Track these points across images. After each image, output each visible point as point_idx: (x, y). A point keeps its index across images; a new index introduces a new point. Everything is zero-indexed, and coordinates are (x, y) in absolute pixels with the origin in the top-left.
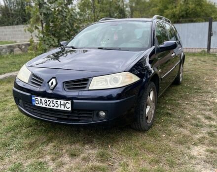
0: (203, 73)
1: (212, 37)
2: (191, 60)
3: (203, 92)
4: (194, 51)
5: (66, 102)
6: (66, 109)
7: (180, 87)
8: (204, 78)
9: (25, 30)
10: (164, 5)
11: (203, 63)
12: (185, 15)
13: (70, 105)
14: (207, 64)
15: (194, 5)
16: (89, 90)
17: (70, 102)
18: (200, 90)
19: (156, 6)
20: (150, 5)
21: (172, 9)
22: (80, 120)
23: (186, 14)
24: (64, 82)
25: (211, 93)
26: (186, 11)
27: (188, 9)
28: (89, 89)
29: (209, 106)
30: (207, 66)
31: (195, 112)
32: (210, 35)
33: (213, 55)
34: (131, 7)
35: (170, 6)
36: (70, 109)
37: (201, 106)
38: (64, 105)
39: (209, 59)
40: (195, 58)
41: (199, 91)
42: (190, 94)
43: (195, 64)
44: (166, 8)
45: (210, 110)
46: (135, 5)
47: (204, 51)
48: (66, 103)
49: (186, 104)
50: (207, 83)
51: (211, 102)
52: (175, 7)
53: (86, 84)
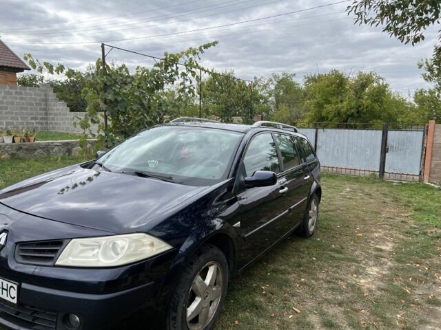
0: (358, 218)
1: (387, 154)
2: (348, 189)
3: (343, 259)
4: (357, 173)
5: (10, 284)
6: (9, 299)
7: (308, 242)
8: (355, 228)
9: (75, 123)
10: (324, 98)
11: (366, 197)
12: (356, 115)
13: (16, 291)
14: (372, 200)
15: (369, 101)
16: (55, 266)
17: (15, 287)
18: (340, 252)
19: (313, 97)
20: (305, 95)
21: (337, 103)
22: (35, 324)
23: (358, 113)
24: (17, 243)
25: (357, 262)
26: (358, 108)
27: (360, 106)
28: (58, 263)
29: (341, 292)
30: (370, 203)
31: (310, 304)
32: (385, 150)
33: (388, 182)
34: (277, 96)
35: (333, 100)
36: (15, 301)
37: (327, 290)
38: (6, 290)
39: (377, 190)
40: (356, 186)
41: (336, 255)
42: (317, 260)
43: (350, 198)
44: (328, 102)
45: (340, 304)
46: (284, 93)
47: (374, 175)
48: (11, 287)
49: (301, 284)
50: (357, 240)
51: (348, 285)
52: (341, 101)
53: (55, 251)
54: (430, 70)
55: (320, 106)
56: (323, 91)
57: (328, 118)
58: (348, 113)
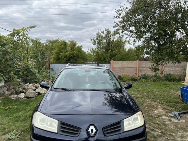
54: (95, 41)
55: (58, 53)
56: (59, 47)
57: (62, 58)
58: (70, 56)
